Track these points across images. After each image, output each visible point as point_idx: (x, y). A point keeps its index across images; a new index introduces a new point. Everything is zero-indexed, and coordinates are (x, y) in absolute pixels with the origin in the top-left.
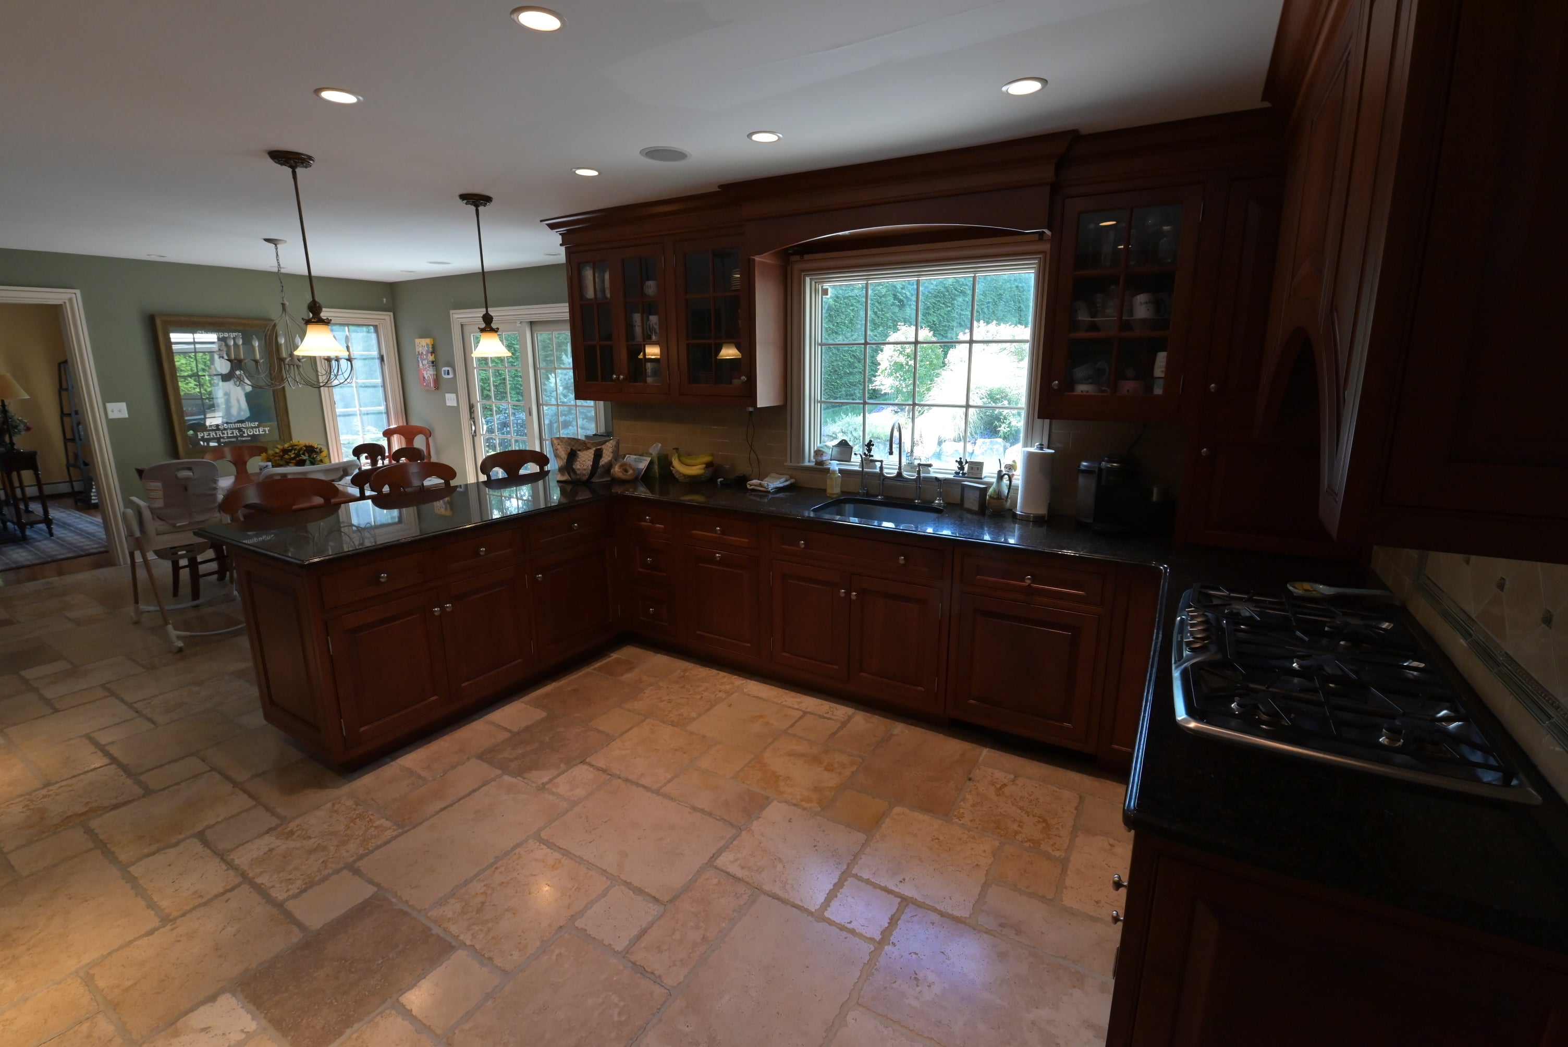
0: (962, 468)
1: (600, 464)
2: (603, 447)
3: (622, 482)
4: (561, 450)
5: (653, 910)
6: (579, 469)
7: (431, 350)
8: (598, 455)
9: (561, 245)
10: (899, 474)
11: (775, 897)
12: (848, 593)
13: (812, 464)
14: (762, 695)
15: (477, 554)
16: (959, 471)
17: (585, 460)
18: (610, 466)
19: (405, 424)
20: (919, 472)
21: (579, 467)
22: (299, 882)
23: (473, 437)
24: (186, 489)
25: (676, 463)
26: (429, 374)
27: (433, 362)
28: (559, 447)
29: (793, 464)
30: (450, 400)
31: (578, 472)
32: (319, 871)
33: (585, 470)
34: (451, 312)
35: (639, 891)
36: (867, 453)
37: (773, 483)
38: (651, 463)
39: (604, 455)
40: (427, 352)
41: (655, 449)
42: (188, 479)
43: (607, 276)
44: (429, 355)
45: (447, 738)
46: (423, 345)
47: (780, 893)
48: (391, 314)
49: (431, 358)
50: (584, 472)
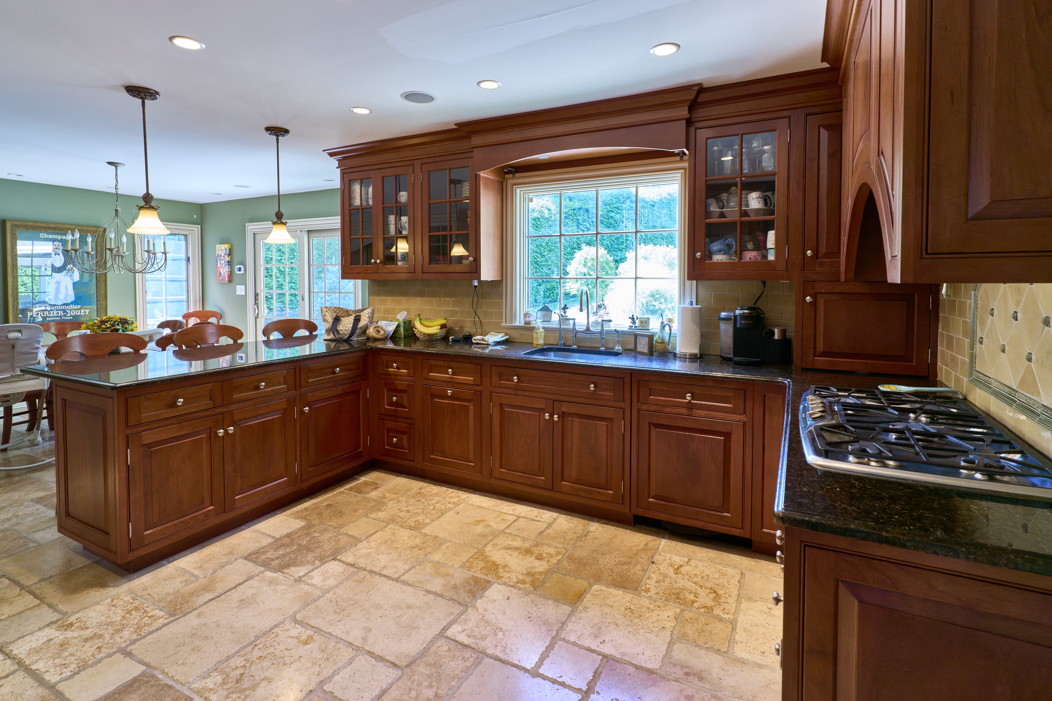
0: (634, 323)
1: (359, 326)
2: (361, 314)
3: (376, 340)
4: (328, 316)
5: (393, 673)
6: (341, 330)
7: (228, 252)
8: (357, 320)
9: (337, 168)
10: (588, 329)
11: (497, 659)
12: (551, 416)
13: (522, 324)
14: (483, 505)
15: (258, 388)
16: (632, 325)
17: (346, 325)
18: (366, 328)
19: (201, 309)
20: (602, 326)
21: (341, 328)
22: (73, 666)
23: (256, 318)
24: (13, 347)
25: (418, 324)
26: (225, 270)
27: (229, 262)
28: (327, 314)
29: (508, 324)
30: (240, 290)
31: (341, 332)
32: (93, 655)
33: (346, 330)
34: (247, 224)
35: (381, 659)
36: (563, 314)
37: (492, 338)
38: (398, 326)
39: (362, 320)
40: (225, 254)
41: (402, 316)
42: (17, 339)
43: (370, 190)
44: (227, 256)
45: (218, 543)
46: (222, 249)
47: (501, 656)
48: (199, 226)
49: (227, 259)
50: (346, 332)
